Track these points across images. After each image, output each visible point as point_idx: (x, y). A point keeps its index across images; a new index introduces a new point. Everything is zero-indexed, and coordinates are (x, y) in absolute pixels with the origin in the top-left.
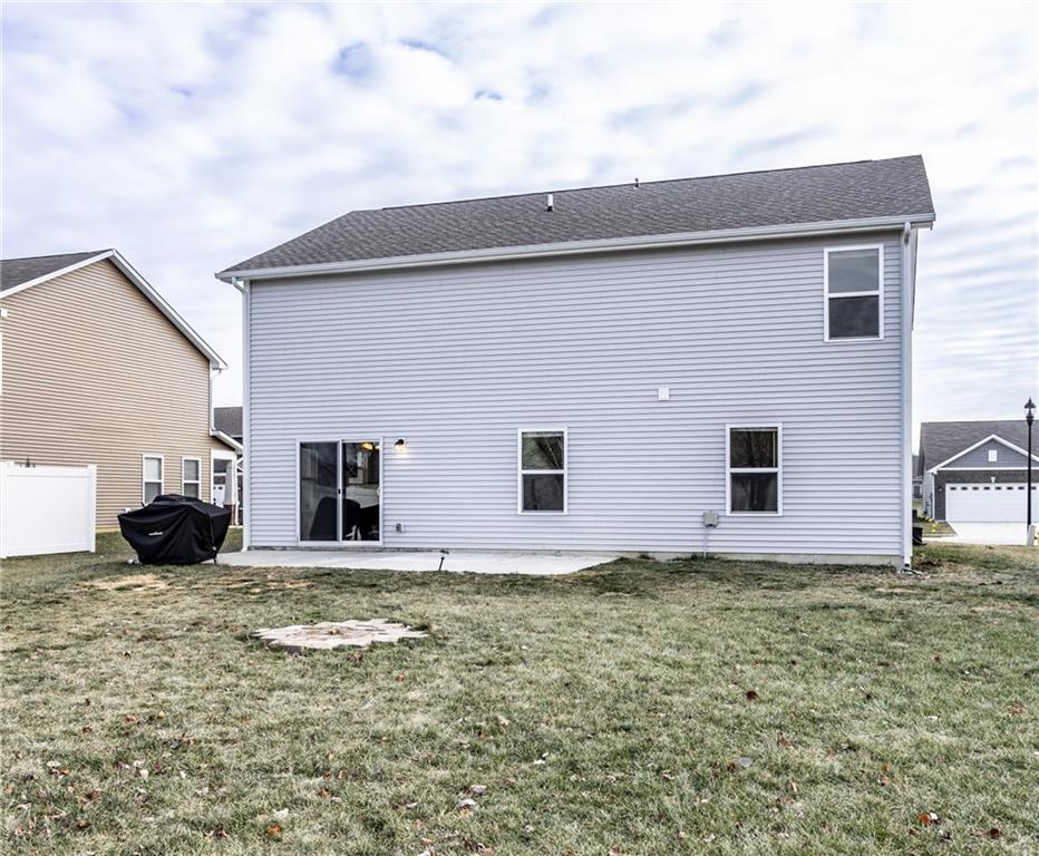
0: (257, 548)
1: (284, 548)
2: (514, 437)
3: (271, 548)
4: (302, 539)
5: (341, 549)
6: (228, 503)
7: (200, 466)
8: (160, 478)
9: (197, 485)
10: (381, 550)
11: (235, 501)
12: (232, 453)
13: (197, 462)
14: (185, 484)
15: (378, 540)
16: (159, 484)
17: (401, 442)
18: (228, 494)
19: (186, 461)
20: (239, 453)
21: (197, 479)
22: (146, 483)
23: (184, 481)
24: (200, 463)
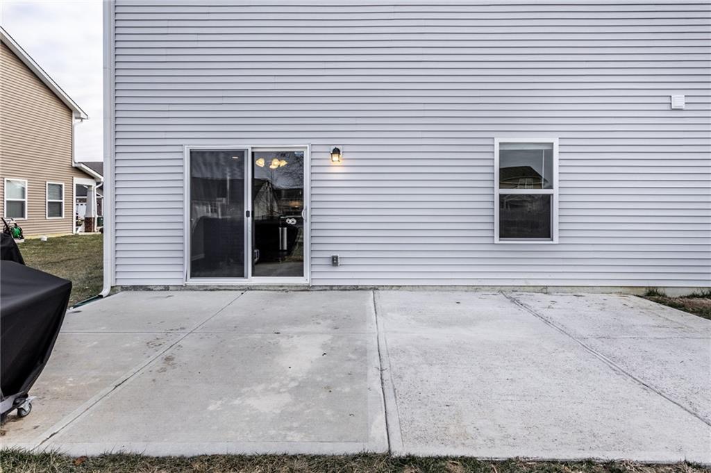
0: (125, 288)
1: (166, 288)
2: (489, 149)
3: (146, 288)
4: (192, 276)
5: (250, 288)
6: (88, 216)
7: (64, 189)
8: (24, 197)
9: (61, 203)
10: (307, 289)
11: (94, 214)
12: (93, 180)
13: (61, 186)
14: (49, 202)
15: (302, 275)
16: (23, 203)
17: (336, 151)
18: (88, 210)
19: (49, 184)
20: (98, 181)
21: (61, 199)
22: (8, 202)
23: (47, 201)
24: (64, 187)
